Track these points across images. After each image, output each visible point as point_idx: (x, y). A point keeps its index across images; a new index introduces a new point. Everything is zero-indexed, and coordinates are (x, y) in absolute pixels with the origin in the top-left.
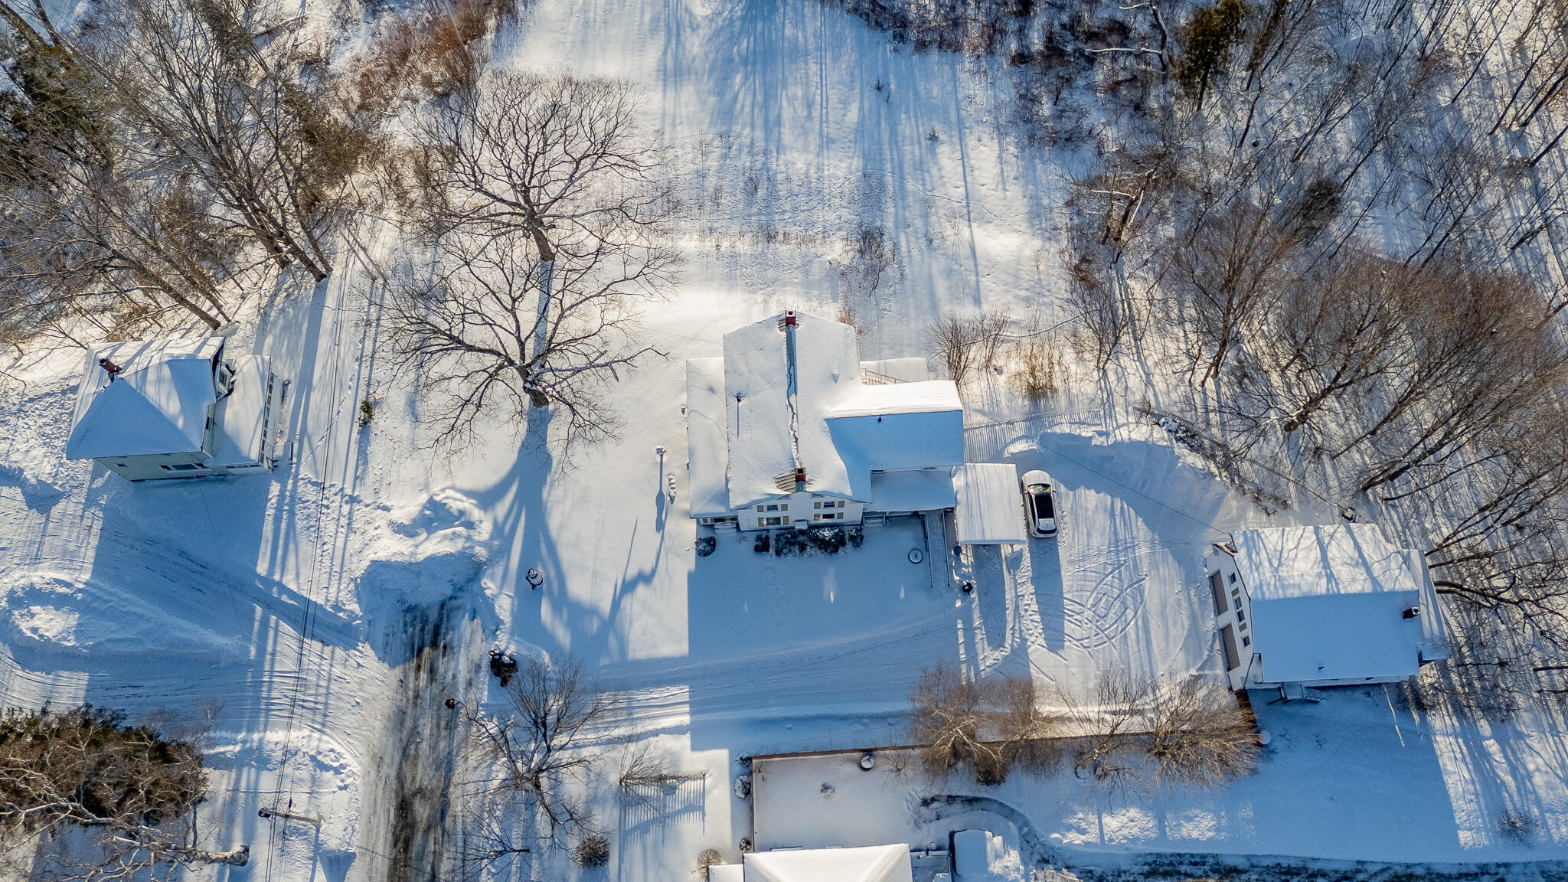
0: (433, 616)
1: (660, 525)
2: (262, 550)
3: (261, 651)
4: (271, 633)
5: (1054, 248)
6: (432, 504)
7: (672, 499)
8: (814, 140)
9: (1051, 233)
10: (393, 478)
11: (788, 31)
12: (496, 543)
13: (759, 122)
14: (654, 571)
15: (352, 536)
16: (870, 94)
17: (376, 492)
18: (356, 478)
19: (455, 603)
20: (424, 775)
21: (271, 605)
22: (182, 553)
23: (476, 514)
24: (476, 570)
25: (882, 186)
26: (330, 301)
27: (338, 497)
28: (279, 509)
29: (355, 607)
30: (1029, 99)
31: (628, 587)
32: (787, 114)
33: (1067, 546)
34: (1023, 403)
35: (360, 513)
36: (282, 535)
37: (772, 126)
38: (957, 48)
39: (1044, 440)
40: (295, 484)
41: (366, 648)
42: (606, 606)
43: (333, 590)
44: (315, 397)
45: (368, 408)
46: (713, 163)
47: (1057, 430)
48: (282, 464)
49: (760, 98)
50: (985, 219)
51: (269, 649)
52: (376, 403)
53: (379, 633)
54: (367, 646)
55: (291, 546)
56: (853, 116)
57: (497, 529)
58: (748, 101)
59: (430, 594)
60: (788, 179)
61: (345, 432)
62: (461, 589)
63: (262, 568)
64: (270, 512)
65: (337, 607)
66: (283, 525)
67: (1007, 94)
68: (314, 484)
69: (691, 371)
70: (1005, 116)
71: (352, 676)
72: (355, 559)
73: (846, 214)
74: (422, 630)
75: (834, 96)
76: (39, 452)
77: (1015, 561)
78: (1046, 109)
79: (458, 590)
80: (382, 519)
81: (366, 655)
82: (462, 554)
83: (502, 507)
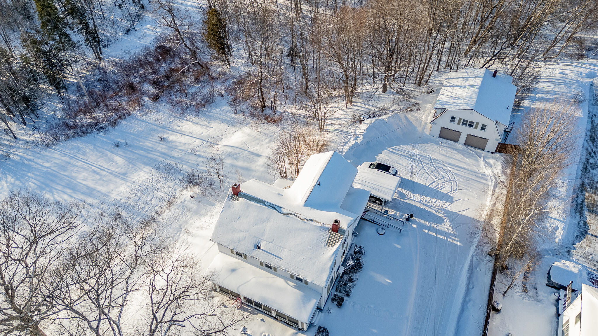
5: (253, 124)
8: (118, 180)
11: (46, 165)
25: (169, 165)
30: (176, 104)
37: (90, 193)
38: (128, 114)
49: (69, 191)
50: (219, 139)
56: (120, 160)
60: (127, 198)
73: (170, 184)
75: (102, 163)
78: (186, 100)
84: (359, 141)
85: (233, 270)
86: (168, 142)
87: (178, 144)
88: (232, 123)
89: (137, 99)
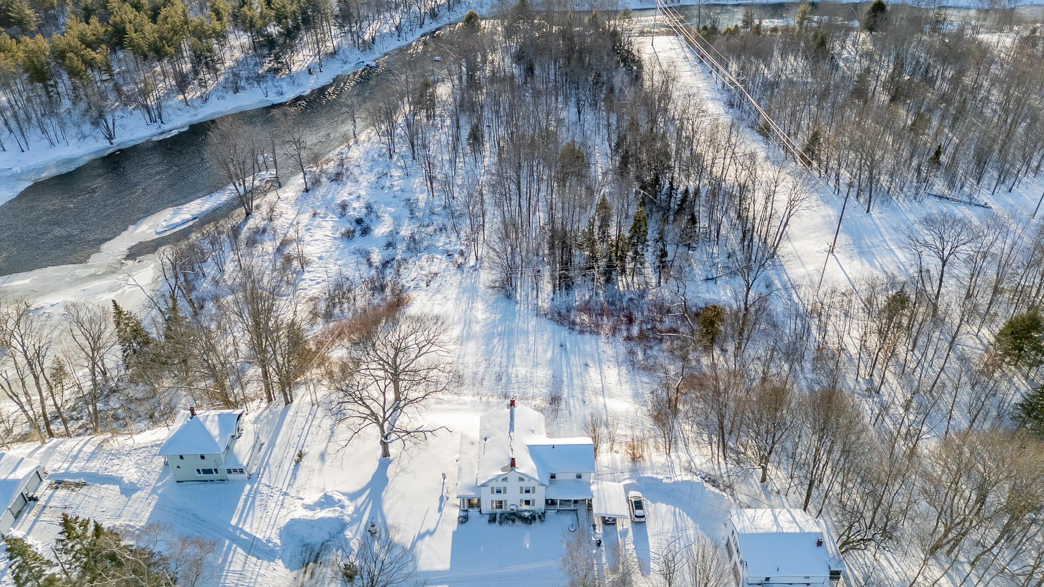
0: (317, 549)
1: (440, 510)
2: (235, 514)
3: (225, 560)
4: (232, 553)
5: (645, 409)
6: (325, 495)
7: (448, 498)
8: (530, 364)
9: (645, 404)
10: (307, 486)
11: (520, 324)
12: (355, 516)
13: (505, 355)
14: (435, 530)
15: (282, 510)
16: (557, 348)
17: (298, 491)
18: (289, 485)
19: (329, 543)
21: (234, 539)
22: (194, 515)
23: (347, 502)
24: (344, 526)
25: (562, 381)
26: (291, 413)
27: (279, 493)
28: (248, 496)
29: (278, 542)
30: (632, 353)
31: (421, 537)
32: (518, 353)
33: (652, 527)
34: (628, 464)
35: (288, 500)
36: (247, 507)
37: (510, 357)
38: (598, 333)
39: (639, 479)
40: (258, 486)
41: (280, 562)
42: (409, 545)
43: (268, 533)
44: (276, 450)
45: (301, 455)
46: (481, 369)
47: (646, 475)
48: (253, 477)
49: (506, 347)
50: (611, 396)
51: (229, 560)
52: (305, 454)
53: (288, 555)
54: (280, 561)
55: (251, 513)
56: (549, 355)
57: (357, 509)
58: (500, 348)
59: (317, 538)
60: (517, 376)
61: (288, 465)
62: (333, 537)
63: (234, 522)
64: (243, 497)
65: (269, 541)
66: (249, 503)
67: (622, 349)
68: (267, 486)
69: (463, 437)
70: (621, 358)
71: (270, 574)
72: (282, 520)
73: (544, 390)
74: (310, 554)
75: (540, 348)
76: (133, 470)
77: (625, 533)
78: (640, 356)
79: (332, 537)
80: (299, 503)
81: (280, 565)
82: (337, 519)
83: (360, 501)
84: (665, 481)
85: (473, 443)
86: (586, 370)
87: (587, 377)
88: (636, 395)
89: (620, 330)
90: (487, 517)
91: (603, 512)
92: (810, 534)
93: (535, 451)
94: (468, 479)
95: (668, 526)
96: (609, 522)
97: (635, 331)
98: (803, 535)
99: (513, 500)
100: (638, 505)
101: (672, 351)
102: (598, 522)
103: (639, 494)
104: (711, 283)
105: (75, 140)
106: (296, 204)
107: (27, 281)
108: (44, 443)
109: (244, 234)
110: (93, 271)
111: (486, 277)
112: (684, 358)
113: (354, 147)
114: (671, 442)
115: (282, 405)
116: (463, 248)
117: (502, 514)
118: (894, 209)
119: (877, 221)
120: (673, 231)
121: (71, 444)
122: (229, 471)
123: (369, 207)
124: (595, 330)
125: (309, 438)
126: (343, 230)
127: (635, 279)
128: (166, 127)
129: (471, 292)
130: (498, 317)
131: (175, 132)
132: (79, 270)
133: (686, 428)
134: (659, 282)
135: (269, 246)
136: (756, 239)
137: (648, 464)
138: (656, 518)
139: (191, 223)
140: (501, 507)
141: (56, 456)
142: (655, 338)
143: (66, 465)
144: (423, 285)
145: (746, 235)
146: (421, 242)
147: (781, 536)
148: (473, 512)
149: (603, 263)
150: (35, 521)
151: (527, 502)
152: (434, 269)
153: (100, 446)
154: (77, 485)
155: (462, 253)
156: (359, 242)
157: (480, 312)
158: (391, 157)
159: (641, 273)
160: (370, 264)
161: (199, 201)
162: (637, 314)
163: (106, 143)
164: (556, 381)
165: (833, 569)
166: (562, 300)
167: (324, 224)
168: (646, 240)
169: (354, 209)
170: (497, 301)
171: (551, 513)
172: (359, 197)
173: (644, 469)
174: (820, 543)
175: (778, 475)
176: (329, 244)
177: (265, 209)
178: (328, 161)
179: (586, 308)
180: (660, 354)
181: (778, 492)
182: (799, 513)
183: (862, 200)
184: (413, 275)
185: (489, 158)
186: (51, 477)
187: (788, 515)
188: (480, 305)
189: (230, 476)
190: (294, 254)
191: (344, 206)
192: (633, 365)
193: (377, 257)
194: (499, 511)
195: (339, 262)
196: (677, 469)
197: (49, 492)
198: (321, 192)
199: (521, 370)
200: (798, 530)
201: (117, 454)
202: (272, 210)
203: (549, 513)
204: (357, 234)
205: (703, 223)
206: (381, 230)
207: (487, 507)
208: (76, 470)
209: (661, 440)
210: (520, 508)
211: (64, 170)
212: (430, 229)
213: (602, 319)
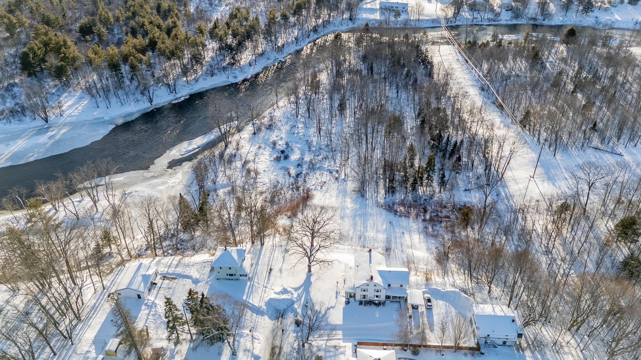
0: (282, 312)
1: (336, 298)
2: (245, 295)
3: (243, 315)
4: (245, 311)
5: (432, 256)
6: (284, 289)
7: (340, 293)
8: (375, 231)
9: (432, 253)
10: (275, 284)
11: (369, 211)
12: (298, 298)
13: (362, 226)
14: (335, 306)
15: (265, 294)
16: (388, 223)
17: (271, 286)
18: (267, 283)
19: (287, 310)
20: (278, 343)
21: (246, 306)
23: (294, 292)
24: (293, 303)
25: (391, 241)
26: (264, 249)
27: (263, 286)
28: (249, 287)
29: (265, 308)
30: (426, 228)
31: (329, 309)
32: (369, 225)
33: (435, 311)
34: (424, 282)
35: (267, 290)
36: (250, 292)
37: (365, 227)
38: (409, 217)
39: (429, 289)
40: (253, 283)
41: (266, 317)
42: (323, 312)
43: (260, 304)
44: (259, 267)
45: (271, 270)
46: (351, 233)
47: (432, 287)
48: (251, 279)
49: (363, 222)
50: (416, 249)
51: (245, 314)
52: (273, 269)
53: (269, 314)
55: (251, 295)
56: (384, 227)
57: (299, 295)
58: (360, 222)
59: (282, 307)
60: (369, 237)
61: (265, 274)
63: (244, 298)
64: (247, 287)
65: (261, 307)
66: (250, 290)
67: (421, 226)
68: (257, 283)
69: (346, 265)
70: (421, 230)
71: (263, 321)
72: (266, 298)
73: (382, 245)
74: (279, 314)
75: (380, 223)
76: (196, 273)
78: (430, 229)
79: (288, 307)
80: (272, 291)
81: (266, 318)
82: (290, 299)
83: (300, 291)
84: (442, 290)
85: (351, 268)
86: (403, 235)
87: (404, 239)
88: (428, 249)
89: (420, 216)
90: (358, 302)
91: (413, 303)
92: (509, 316)
93: (381, 273)
94: (349, 284)
95: (443, 311)
96: (415, 307)
97: (428, 217)
98: (506, 317)
99: (371, 295)
100: (429, 301)
101: (446, 228)
102: (410, 307)
103: (429, 296)
104: (468, 192)
105: (133, 103)
106: (249, 141)
107: (122, 178)
108: (154, 259)
109: (226, 157)
110: (152, 174)
111: (351, 185)
112: (453, 232)
113: (277, 110)
114: (445, 272)
115: (259, 247)
116: (338, 168)
117: (365, 301)
118: (569, 155)
119: (559, 162)
120: (449, 163)
121: (167, 260)
122: (241, 275)
123: (287, 144)
124: (407, 215)
125: (273, 262)
126: (275, 156)
127: (428, 189)
128: (178, 96)
129: (344, 193)
130: (358, 207)
131: (182, 99)
132: (145, 173)
133: (453, 266)
134: (440, 191)
135: (239, 164)
136: (493, 169)
137: (434, 282)
138: (437, 307)
139: (197, 150)
140: (365, 298)
141: (161, 265)
142: (438, 221)
143: (166, 269)
144: (319, 188)
145: (488, 167)
146: (316, 163)
147: (495, 317)
148: (352, 300)
149: (411, 180)
150: (157, 293)
151: (377, 297)
152: (324, 179)
153: (179, 261)
154: (173, 278)
155: (337, 171)
156: (283, 163)
157: (349, 204)
158: (297, 117)
159: (431, 186)
160: (290, 175)
161: (200, 138)
162: (429, 208)
163: (149, 105)
164: (388, 241)
165: (519, 332)
166: (390, 198)
167: (265, 152)
168: (434, 169)
169: (280, 145)
170: (357, 198)
171: (388, 302)
172: (281, 138)
173: (432, 285)
174: (513, 321)
175: (496, 291)
176: (268, 164)
177: (234, 144)
178: (264, 117)
179: (402, 203)
180: (440, 229)
181: (496, 298)
182: (505, 308)
183: (552, 149)
184: (314, 182)
185: (349, 119)
186: (160, 274)
187: (500, 308)
188: (348, 200)
189: (241, 278)
190: (252, 168)
191: (274, 143)
192: (427, 234)
193: (293, 172)
194: (364, 300)
195: (274, 174)
196: (448, 285)
197: (161, 281)
198: (262, 134)
199: (371, 234)
200: (504, 315)
201: (188, 265)
202: (238, 144)
203: (387, 302)
204: (282, 159)
205: (464, 159)
206: (295, 157)
207: (358, 297)
208: (171, 272)
209: (440, 271)
210: (374, 299)
211: (129, 119)
212: (320, 157)
213: (411, 210)
